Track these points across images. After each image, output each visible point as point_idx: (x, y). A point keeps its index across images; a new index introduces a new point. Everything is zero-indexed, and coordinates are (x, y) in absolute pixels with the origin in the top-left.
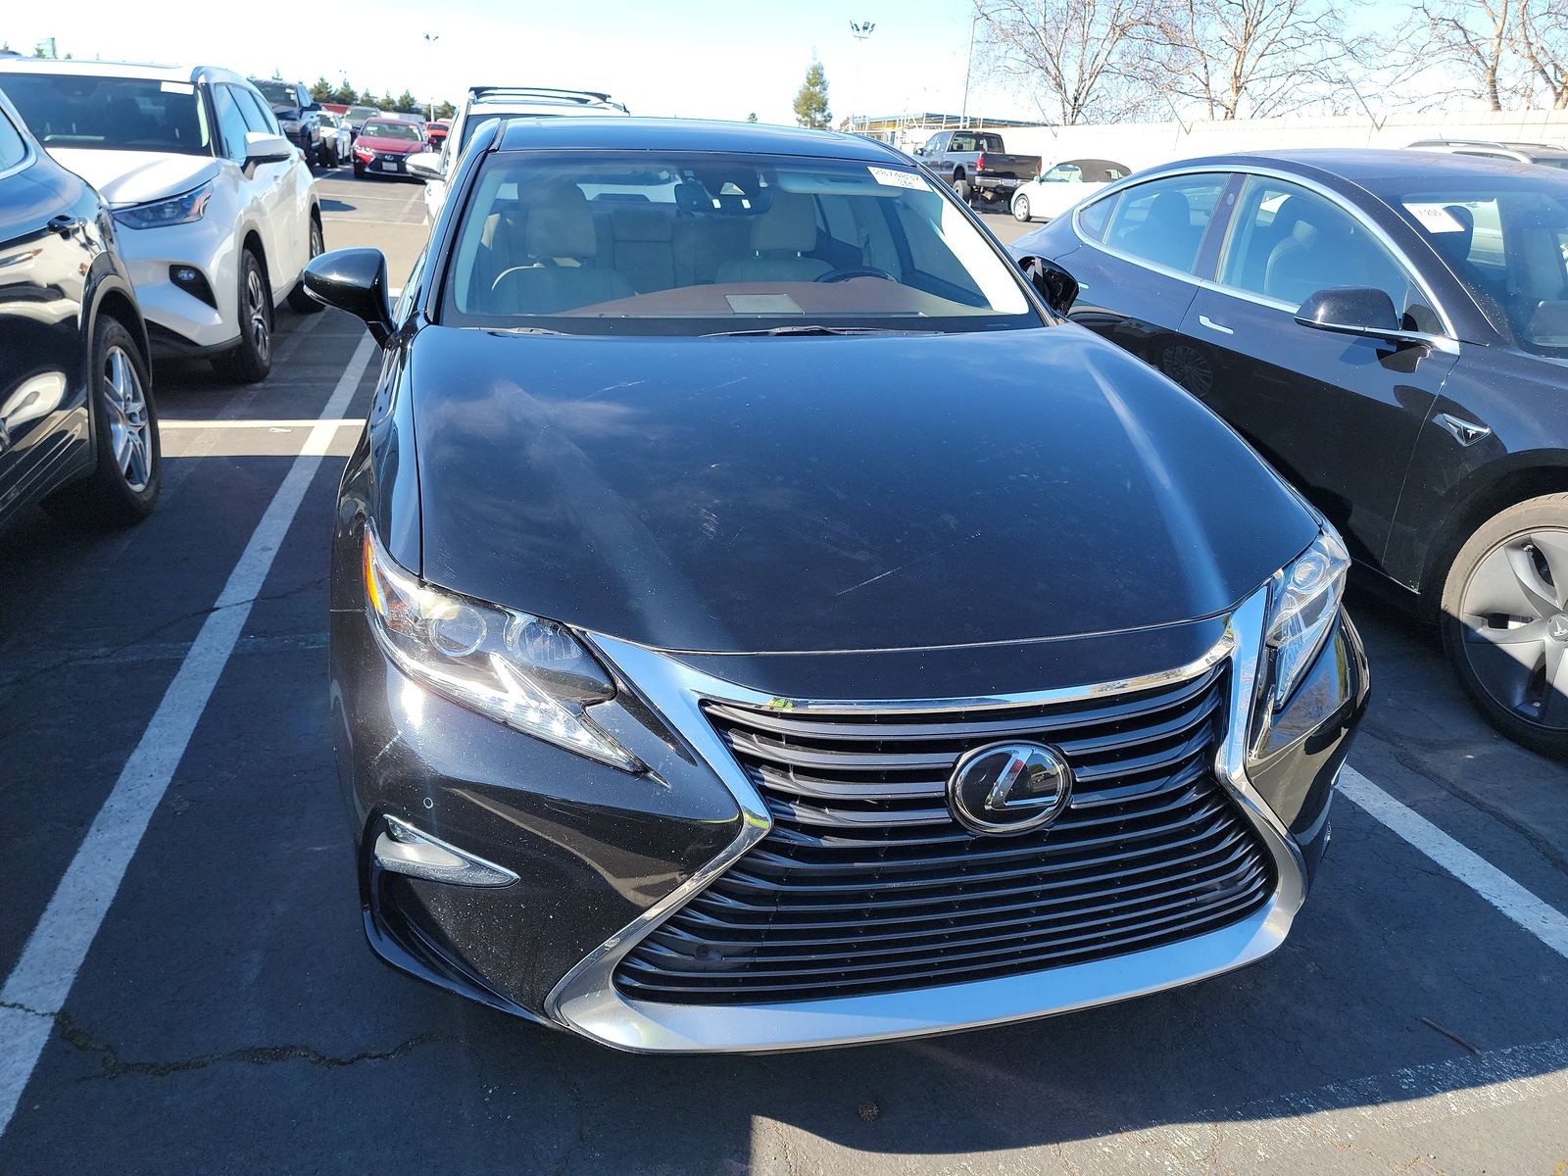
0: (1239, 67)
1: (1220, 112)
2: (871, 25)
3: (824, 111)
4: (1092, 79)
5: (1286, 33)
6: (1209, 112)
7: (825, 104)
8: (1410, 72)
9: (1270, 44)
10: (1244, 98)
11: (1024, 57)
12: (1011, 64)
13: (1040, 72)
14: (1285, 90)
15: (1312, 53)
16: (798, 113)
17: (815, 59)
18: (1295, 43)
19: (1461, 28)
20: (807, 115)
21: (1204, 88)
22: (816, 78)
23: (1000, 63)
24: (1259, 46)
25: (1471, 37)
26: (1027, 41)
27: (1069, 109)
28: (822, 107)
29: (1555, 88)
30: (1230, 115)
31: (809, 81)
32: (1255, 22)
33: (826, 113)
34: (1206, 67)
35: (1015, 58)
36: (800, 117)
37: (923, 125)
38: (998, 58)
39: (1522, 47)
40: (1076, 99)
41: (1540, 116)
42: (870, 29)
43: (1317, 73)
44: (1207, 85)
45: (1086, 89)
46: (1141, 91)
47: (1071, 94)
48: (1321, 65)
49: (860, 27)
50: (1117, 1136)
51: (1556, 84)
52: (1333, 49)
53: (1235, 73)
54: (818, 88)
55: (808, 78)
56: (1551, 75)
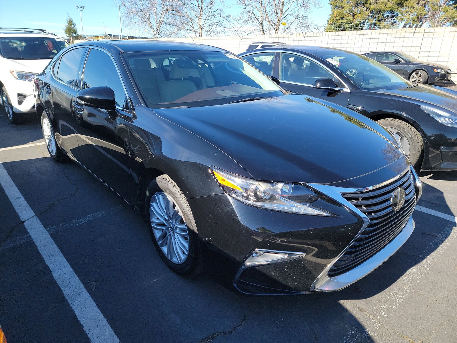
0: (200, 23)
1: (198, 35)
2: (83, 7)
3: (76, 33)
4: (160, 25)
5: (210, 14)
6: (195, 35)
7: (76, 31)
8: (244, 25)
9: (207, 17)
10: (203, 31)
11: (139, 18)
12: (136, 20)
13: (145, 23)
14: (212, 29)
15: (217, 20)
16: (67, 34)
17: (69, 17)
18: (213, 17)
19: (254, 14)
20: (70, 34)
21: (192, 28)
22: (71, 23)
23: (133, 20)
24: (204, 17)
25: (256, 16)
26: (139, 14)
27: (155, 33)
28: (75, 32)
29: (275, 29)
30: (200, 36)
31: (69, 24)
32: (202, 11)
33: (77, 34)
34: (192, 23)
35: (137, 19)
36: (68, 35)
37: (113, 38)
38: (131, 18)
39: (267, 19)
40: (157, 31)
41: (273, 36)
42: (83, 8)
43: (220, 25)
44: (193, 28)
45: (159, 28)
46: (174, 29)
47: (155, 29)
48: (220, 23)
49: (80, 7)
50: (403, 275)
51: (275, 28)
52: (222, 19)
53: (200, 25)
54: (72, 26)
55: (68, 23)
56: (274, 26)
